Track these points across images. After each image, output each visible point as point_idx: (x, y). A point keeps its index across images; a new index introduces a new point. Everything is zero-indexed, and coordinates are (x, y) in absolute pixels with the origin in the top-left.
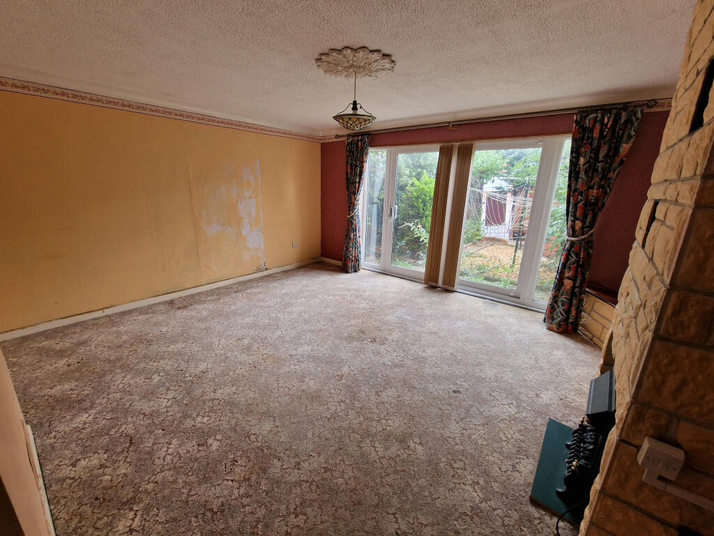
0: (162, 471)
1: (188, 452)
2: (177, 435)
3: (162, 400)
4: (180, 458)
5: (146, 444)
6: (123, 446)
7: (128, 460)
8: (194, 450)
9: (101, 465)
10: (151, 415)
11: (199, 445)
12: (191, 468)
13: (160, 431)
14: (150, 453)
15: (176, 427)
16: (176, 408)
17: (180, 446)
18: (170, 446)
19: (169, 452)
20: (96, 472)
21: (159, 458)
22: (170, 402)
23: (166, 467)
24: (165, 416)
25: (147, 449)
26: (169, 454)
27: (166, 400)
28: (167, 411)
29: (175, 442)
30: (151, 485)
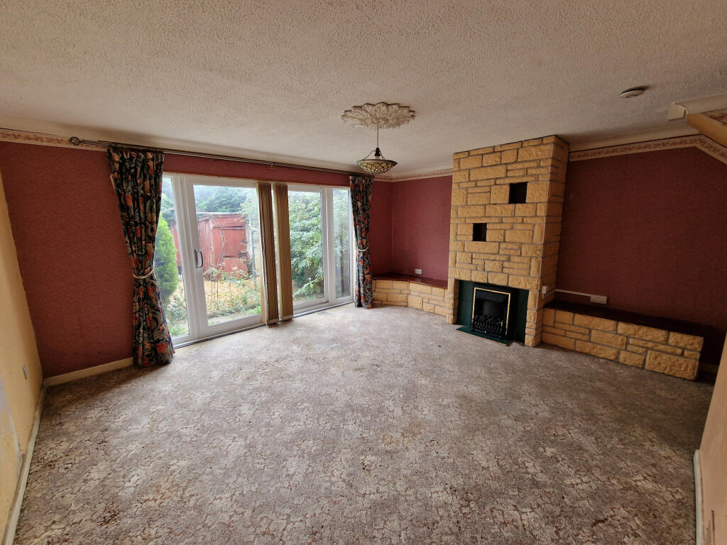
0: (598, 479)
1: (569, 467)
2: (560, 482)
3: (525, 523)
4: (578, 470)
5: (588, 506)
6: (605, 528)
7: (612, 513)
8: (565, 463)
9: (636, 537)
10: (553, 522)
11: (558, 461)
12: (580, 459)
13: (566, 500)
14: (592, 496)
15: (553, 487)
16: (530, 499)
17: (568, 476)
18: (574, 483)
19: (580, 482)
20: (644, 537)
21: (590, 487)
22: (524, 510)
23: (593, 477)
24: (547, 505)
25: (591, 502)
26: (582, 480)
27: (524, 516)
28: (539, 505)
29: (568, 482)
30: (612, 481)
